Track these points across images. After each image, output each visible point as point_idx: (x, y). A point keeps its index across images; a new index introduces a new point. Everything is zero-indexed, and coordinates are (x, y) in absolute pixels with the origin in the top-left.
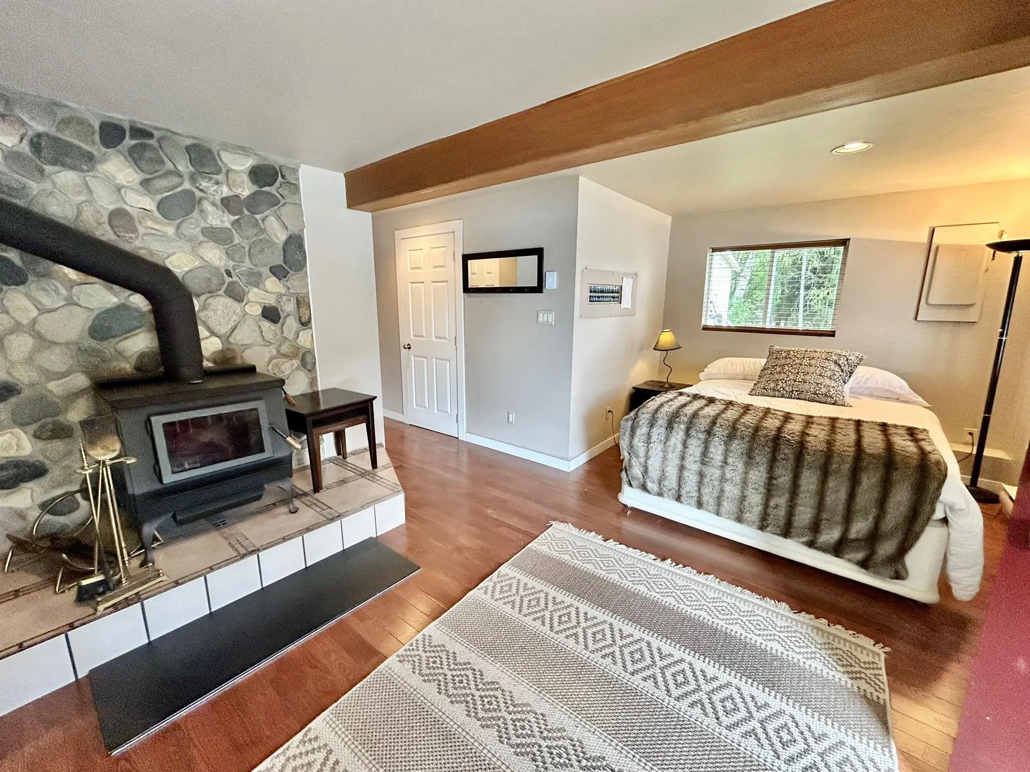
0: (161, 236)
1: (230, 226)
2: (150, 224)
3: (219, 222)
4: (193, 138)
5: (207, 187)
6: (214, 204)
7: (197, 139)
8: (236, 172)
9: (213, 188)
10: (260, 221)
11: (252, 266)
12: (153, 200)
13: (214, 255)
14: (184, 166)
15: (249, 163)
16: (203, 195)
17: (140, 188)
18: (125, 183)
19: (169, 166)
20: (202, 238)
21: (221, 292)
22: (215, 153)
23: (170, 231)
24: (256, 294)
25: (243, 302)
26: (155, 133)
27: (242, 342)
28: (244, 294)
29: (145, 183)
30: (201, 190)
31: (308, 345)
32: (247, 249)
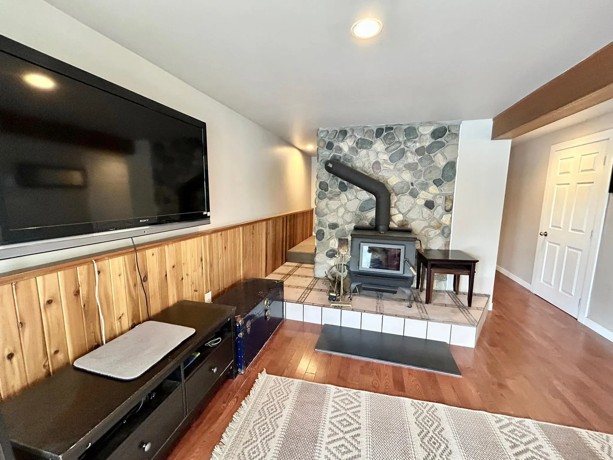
0: (388, 170)
1: (417, 161)
2: (385, 165)
3: (412, 160)
4: (408, 125)
5: (410, 145)
6: (412, 153)
7: (410, 124)
8: (425, 135)
9: (412, 145)
10: (433, 157)
11: (424, 180)
12: (388, 155)
13: (407, 176)
14: (402, 138)
15: (431, 129)
16: (408, 149)
17: (385, 151)
18: (380, 151)
19: (397, 140)
20: (404, 169)
21: (407, 193)
22: (417, 128)
23: (392, 167)
24: (423, 194)
25: (416, 198)
26: (394, 127)
27: (412, 218)
28: (418, 194)
29: (387, 149)
30: (407, 147)
31: (447, 223)
32: (423, 171)
